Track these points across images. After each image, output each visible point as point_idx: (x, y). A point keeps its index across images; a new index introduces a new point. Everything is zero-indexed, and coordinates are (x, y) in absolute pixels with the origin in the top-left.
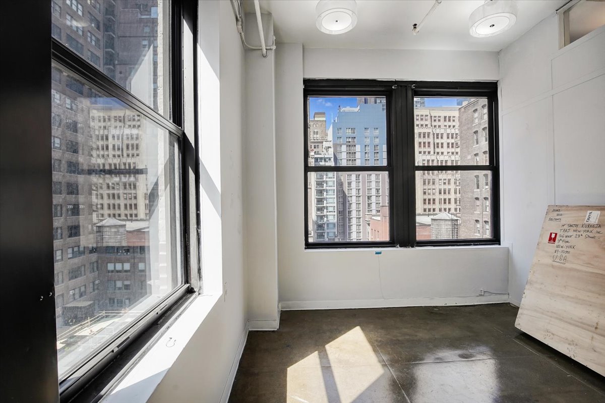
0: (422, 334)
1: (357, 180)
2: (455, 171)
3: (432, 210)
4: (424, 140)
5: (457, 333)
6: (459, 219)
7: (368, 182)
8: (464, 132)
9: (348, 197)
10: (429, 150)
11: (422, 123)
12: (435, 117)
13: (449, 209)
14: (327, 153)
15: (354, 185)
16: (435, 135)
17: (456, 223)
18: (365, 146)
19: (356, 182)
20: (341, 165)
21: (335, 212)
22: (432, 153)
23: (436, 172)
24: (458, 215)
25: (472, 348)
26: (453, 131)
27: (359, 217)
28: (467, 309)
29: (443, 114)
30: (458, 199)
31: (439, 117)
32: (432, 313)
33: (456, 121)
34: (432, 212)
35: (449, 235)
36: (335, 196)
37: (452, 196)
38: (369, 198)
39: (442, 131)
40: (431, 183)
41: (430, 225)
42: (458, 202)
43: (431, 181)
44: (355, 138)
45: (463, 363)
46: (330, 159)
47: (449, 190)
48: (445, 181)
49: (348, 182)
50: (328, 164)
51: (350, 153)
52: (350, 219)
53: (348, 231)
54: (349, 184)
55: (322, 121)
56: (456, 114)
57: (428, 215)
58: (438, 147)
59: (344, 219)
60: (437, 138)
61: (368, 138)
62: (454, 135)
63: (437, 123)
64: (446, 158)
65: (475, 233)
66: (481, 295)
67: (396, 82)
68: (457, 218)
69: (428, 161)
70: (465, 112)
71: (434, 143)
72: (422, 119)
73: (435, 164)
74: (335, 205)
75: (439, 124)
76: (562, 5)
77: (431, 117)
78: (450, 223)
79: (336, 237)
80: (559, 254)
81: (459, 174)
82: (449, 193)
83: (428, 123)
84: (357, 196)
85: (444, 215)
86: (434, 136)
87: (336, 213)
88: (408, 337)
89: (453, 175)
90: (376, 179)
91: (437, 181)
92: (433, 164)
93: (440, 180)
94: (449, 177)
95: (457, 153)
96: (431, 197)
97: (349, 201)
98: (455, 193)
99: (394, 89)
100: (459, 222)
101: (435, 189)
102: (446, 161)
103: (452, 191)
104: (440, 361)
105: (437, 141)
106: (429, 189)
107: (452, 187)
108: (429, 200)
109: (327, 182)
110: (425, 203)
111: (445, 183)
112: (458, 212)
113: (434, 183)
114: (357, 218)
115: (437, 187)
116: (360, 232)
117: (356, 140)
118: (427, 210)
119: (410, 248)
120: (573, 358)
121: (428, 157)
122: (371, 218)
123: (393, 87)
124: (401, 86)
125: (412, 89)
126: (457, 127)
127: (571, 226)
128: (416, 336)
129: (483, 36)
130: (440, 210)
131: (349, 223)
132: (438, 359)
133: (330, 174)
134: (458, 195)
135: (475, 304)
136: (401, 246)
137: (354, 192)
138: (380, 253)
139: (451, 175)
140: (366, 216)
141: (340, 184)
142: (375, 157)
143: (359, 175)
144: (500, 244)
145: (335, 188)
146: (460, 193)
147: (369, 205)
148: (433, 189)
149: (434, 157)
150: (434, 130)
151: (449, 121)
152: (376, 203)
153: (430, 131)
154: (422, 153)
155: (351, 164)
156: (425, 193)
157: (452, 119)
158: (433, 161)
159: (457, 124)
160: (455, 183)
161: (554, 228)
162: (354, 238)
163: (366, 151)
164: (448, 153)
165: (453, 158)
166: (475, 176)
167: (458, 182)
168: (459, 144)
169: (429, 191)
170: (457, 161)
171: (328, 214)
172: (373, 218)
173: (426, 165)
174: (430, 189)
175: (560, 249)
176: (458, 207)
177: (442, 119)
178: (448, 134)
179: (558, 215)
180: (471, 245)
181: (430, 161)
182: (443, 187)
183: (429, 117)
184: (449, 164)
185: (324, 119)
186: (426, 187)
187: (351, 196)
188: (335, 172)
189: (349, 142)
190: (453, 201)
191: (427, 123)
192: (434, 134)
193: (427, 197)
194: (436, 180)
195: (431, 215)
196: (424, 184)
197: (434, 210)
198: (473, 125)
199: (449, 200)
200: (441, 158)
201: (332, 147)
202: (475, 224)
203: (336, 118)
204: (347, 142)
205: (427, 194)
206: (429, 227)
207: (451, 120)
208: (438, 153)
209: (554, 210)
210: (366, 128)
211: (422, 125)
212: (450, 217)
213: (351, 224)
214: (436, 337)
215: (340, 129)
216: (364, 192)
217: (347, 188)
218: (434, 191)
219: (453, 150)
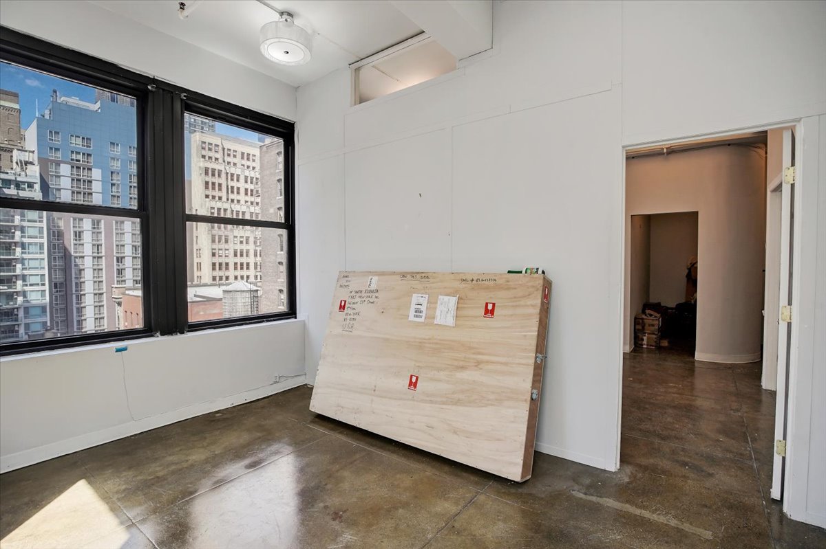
0: (197, 456)
1: (94, 228)
2: (254, 228)
3: (224, 278)
4: (214, 180)
5: (245, 437)
6: (259, 289)
7: (117, 234)
8: (265, 177)
9: (76, 257)
10: (220, 194)
11: (210, 154)
12: (229, 150)
13: (248, 277)
14: (23, 173)
15: (87, 237)
16: (229, 175)
17: (255, 294)
18: (112, 173)
19: (93, 233)
20: (58, 200)
21: (43, 285)
22: (224, 199)
23: (229, 226)
24: (259, 284)
25: (262, 450)
26: (252, 174)
27: (100, 292)
28: (260, 403)
29: (240, 148)
30: (259, 264)
31: (235, 151)
32: (214, 421)
33: (256, 160)
34: (224, 281)
35: (247, 311)
36: (45, 256)
37: (251, 260)
38: (120, 260)
39: (238, 171)
40: (223, 240)
41: (221, 300)
42: (259, 267)
43: (223, 238)
44: (89, 155)
45: (251, 474)
46: (30, 185)
47: (248, 252)
48: (242, 240)
49: (75, 232)
50: (25, 194)
51: (79, 180)
52: (79, 297)
53: (75, 319)
54: (78, 235)
55: (12, 109)
56: (257, 152)
57: (219, 285)
58: (232, 192)
59: (66, 298)
60: (232, 180)
61: (118, 160)
62: (254, 180)
63: (231, 159)
64: (244, 208)
65: (279, 305)
66: (276, 382)
67: (154, 81)
68: (257, 288)
69: (219, 210)
70: (267, 152)
71: (227, 186)
72: (210, 149)
73: (228, 215)
74: (46, 272)
75: (235, 160)
76: (354, 61)
77: (224, 149)
78: (248, 295)
79: (47, 330)
80: (348, 322)
81: (259, 231)
82: (247, 256)
83: (219, 155)
84: (94, 257)
85: (241, 285)
86: (227, 176)
87: (47, 287)
88: (173, 467)
89: (252, 232)
90: (133, 230)
91: (231, 238)
92: (225, 214)
93: (236, 237)
94: (248, 234)
95: (257, 204)
96: (223, 260)
97: (76, 265)
98: (256, 255)
99: (151, 91)
100: (260, 293)
101: (228, 250)
102: (244, 213)
103: (252, 253)
104: (220, 483)
105: (231, 184)
106: (219, 249)
107: (251, 247)
108: (220, 264)
109: (22, 229)
110: (214, 269)
111: (241, 242)
112: (259, 280)
113: (226, 241)
114: (95, 294)
115: (231, 246)
116: (103, 318)
117: (91, 159)
118: (218, 278)
119: (178, 334)
120: (358, 426)
121: (219, 205)
122: (124, 294)
123: (149, 87)
124: (163, 90)
125: (182, 100)
126: (258, 169)
127: (357, 292)
128: (187, 461)
129: (277, 61)
130: (236, 278)
131: (77, 304)
132: (217, 482)
133: (32, 214)
134: (259, 259)
135: (270, 394)
136: (162, 334)
137: (88, 250)
138: (125, 349)
139: (249, 232)
140: (114, 290)
141: (56, 235)
142: (130, 194)
143: (98, 222)
144: (296, 318)
145: (45, 241)
146: (260, 256)
147: (120, 272)
148: (226, 250)
149: (226, 206)
150: (227, 168)
151: (248, 159)
152: (134, 269)
153: (222, 168)
154: (211, 197)
155: (80, 200)
156: (214, 255)
157: (251, 157)
158: (225, 210)
159: (257, 164)
160: (255, 243)
161: (344, 295)
162: (90, 327)
163: (114, 182)
164: (246, 202)
165: (252, 209)
166: (279, 235)
167: (258, 241)
168: (260, 192)
169: (221, 252)
170: (257, 215)
171: (26, 288)
172: (127, 292)
173: (216, 215)
174: (221, 249)
175: (349, 317)
176: (258, 274)
177: (239, 156)
178: (246, 177)
179: (347, 281)
180: (263, 322)
181: (222, 211)
182: (239, 247)
183: (220, 148)
184: (247, 217)
185: (17, 106)
186: (216, 246)
187: (83, 257)
188: (45, 213)
189: (79, 161)
190: (252, 266)
191: (217, 156)
192: (227, 173)
193: (217, 260)
194: (229, 238)
195: (224, 285)
196: (213, 241)
197: (227, 278)
198: (277, 171)
199: (248, 264)
200: (236, 207)
201: (36, 162)
202: (279, 295)
203: (47, 112)
204: (72, 160)
205: (217, 256)
206: (220, 302)
207: (251, 159)
208: (232, 201)
209: (344, 277)
210: (113, 144)
211: (210, 158)
212: (248, 286)
213: (82, 305)
214: (216, 453)
215: (57, 133)
216: (109, 249)
217: (72, 242)
218: (227, 252)
219: (252, 199)
